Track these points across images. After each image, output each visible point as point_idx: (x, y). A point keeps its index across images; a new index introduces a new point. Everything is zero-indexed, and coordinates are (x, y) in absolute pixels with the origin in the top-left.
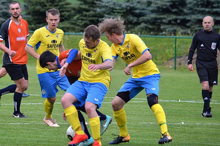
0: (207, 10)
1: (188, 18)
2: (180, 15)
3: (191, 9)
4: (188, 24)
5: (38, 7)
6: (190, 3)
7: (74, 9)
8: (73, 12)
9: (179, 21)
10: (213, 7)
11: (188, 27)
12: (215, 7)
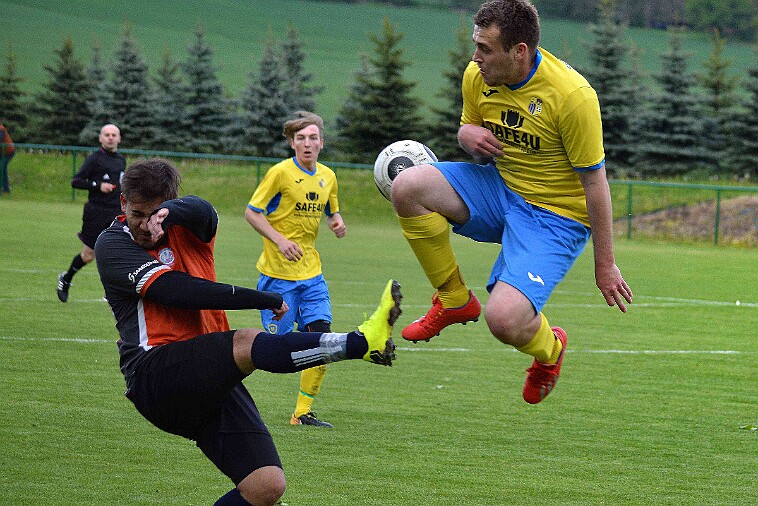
0: (664, 136)
1: (631, 149)
2: (615, 143)
3: (634, 133)
4: (631, 160)
5: (366, 124)
6: (635, 124)
7: (430, 128)
8: (427, 133)
9: (613, 154)
10: (673, 132)
11: (631, 165)
12: (677, 133)
